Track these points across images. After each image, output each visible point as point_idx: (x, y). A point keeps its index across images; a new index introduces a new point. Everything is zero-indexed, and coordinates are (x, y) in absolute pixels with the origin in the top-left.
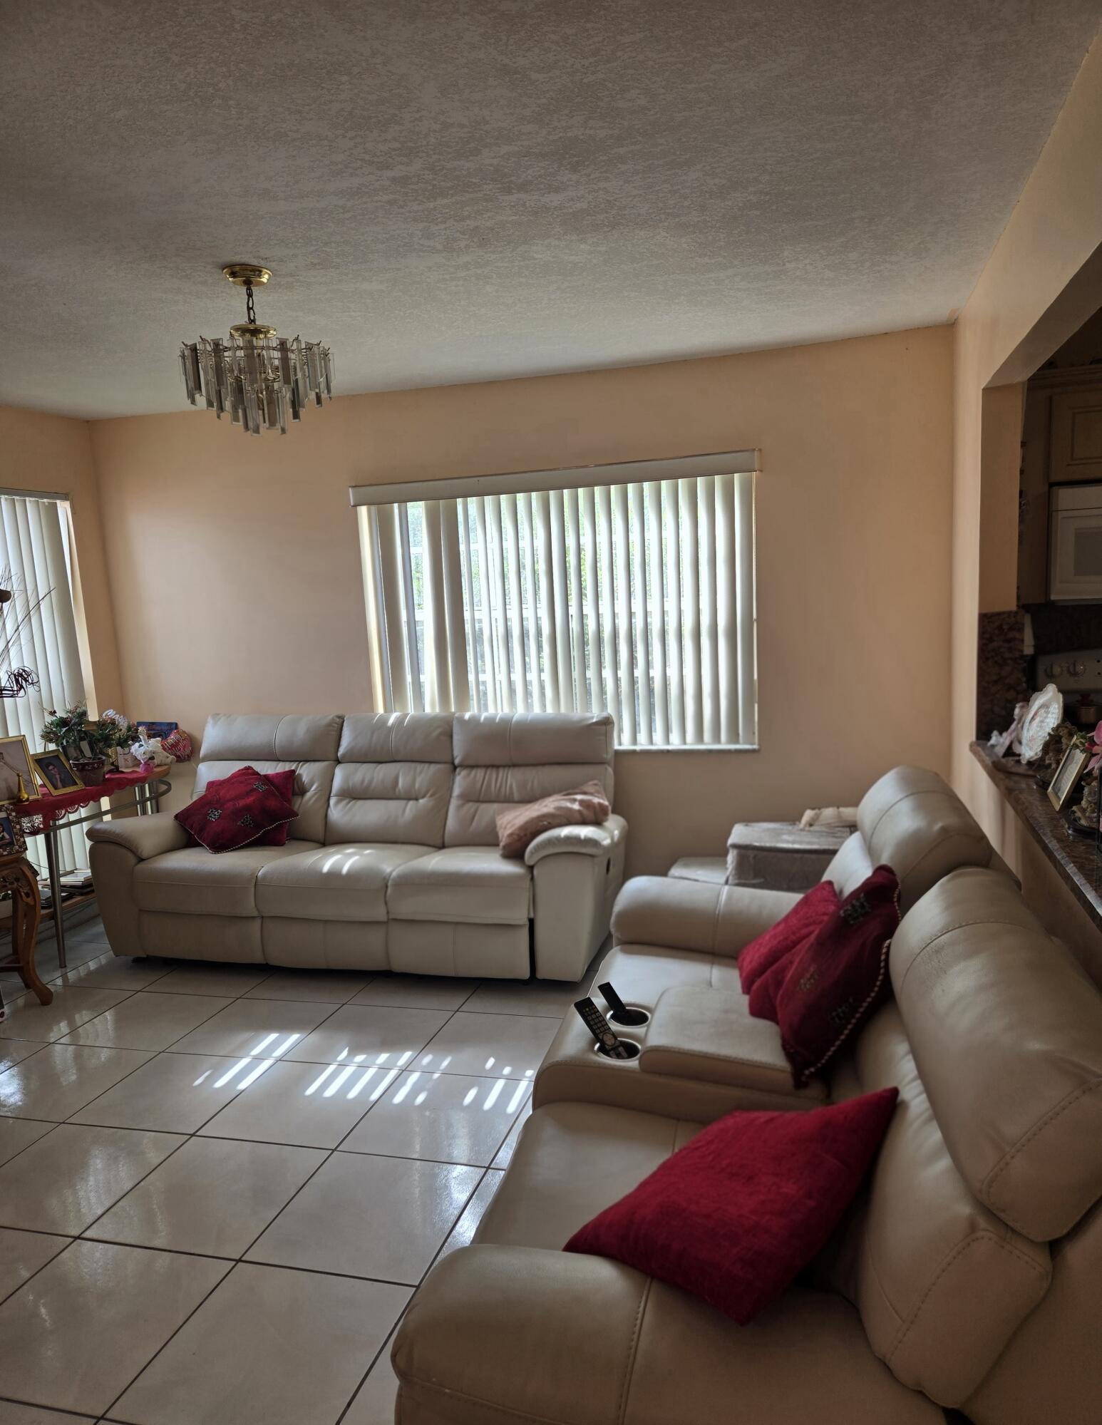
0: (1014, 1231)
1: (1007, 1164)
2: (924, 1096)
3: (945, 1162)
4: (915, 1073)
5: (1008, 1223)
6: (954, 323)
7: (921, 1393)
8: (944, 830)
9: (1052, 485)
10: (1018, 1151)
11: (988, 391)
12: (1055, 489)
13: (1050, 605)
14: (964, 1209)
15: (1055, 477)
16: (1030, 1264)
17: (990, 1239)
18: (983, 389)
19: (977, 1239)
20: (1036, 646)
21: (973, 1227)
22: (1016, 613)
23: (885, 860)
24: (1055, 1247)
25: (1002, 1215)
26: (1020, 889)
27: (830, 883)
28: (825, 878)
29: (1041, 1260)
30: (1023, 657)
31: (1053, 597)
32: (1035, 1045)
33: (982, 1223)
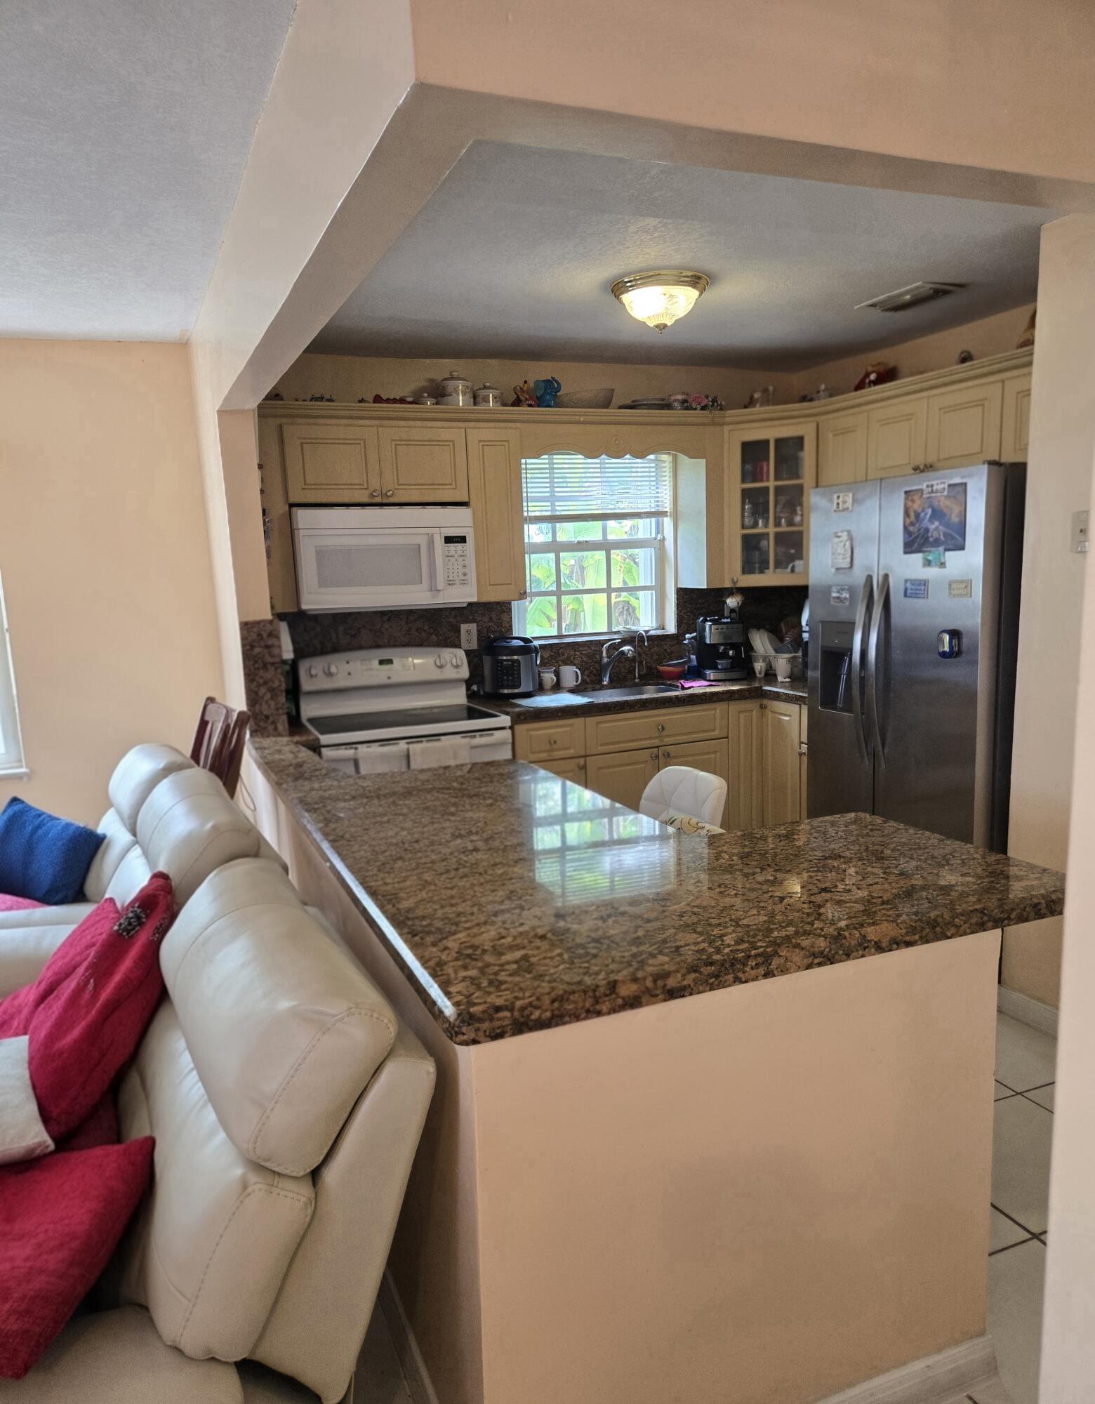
0: (279, 1174)
1: (268, 1117)
2: (200, 1084)
3: (222, 1135)
4: (192, 1065)
5: (274, 1169)
6: (186, 344)
7: (213, 1359)
8: (214, 828)
9: (291, 505)
10: (276, 1102)
11: (221, 413)
12: (294, 509)
13: (302, 614)
14: (239, 1171)
15: (293, 500)
16: (294, 1198)
17: (260, 1190)
18: (218, 411)
19: (249, 1194)
20: (295, 651)
21: (245, 1186)
22: (271, 622)
23: (162, 867)
24: (315, 1175)
25: (268, 1165)
26: (287, 873)
27: (111, 900)
28: (107, 896)
29: (305, 1190)
30: (284, 662)
31: (304, 607)
32: (285, 1004)
33: (253, 1178)
